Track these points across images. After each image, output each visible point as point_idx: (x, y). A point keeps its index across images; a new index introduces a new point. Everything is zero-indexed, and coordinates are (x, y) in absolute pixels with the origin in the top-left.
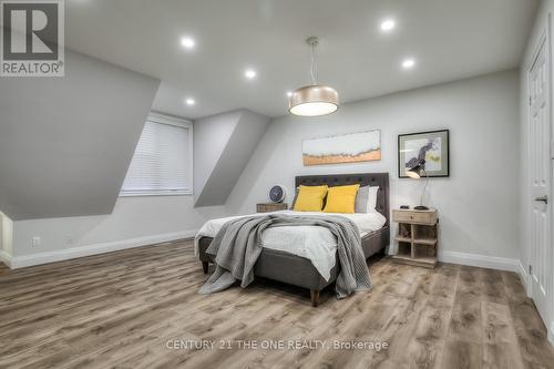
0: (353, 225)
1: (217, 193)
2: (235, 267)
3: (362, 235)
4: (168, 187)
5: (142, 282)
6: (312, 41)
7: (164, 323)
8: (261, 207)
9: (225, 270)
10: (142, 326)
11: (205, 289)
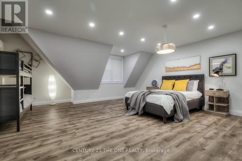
0: (183, 95)
1: (132, 83)
2: (137, 108)
3: (187, 100)
4: (115, 80)
5: (108, 110)
6: (165, 26)
7: (115, 122)
8: (148, 88)
9: (133, 109)
10: (109, 122)
11: (127, 114)
